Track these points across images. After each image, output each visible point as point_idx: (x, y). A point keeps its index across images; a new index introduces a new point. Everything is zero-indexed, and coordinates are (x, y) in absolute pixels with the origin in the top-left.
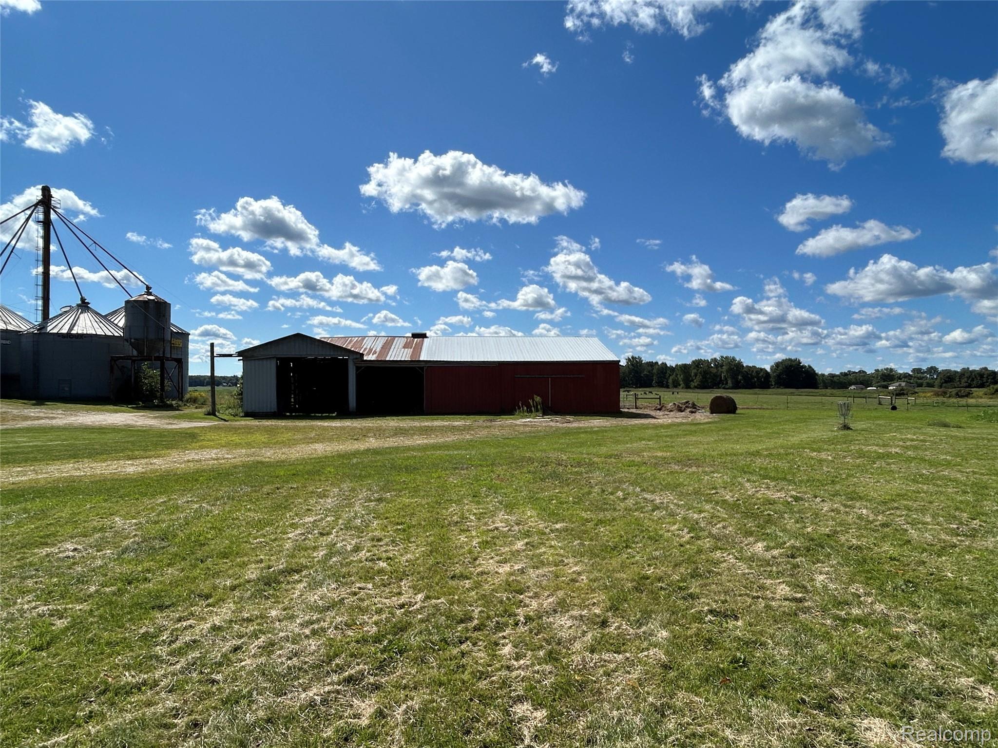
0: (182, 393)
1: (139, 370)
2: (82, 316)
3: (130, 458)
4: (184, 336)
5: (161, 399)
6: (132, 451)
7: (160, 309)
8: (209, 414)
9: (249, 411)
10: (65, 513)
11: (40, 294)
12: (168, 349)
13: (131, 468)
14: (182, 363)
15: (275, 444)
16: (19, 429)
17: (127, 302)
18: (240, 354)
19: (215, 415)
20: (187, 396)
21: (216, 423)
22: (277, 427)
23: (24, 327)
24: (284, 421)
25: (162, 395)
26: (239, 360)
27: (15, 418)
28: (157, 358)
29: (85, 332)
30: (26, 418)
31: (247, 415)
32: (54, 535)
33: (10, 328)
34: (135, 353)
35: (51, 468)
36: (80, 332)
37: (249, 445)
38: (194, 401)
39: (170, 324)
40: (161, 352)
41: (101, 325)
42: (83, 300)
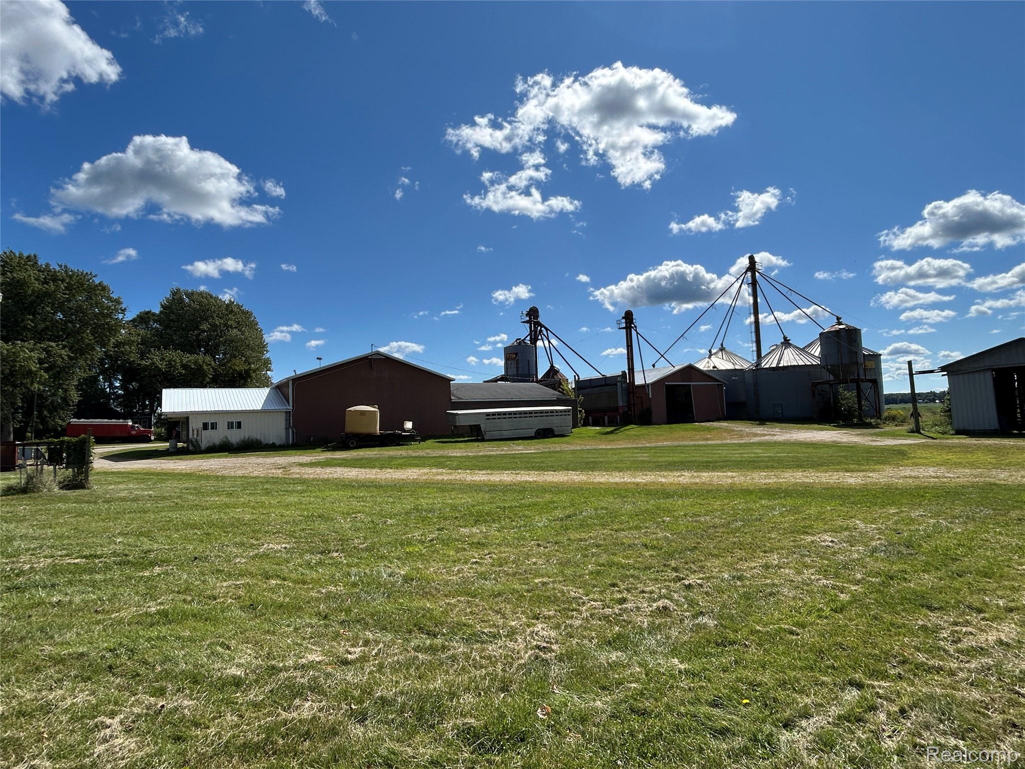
0: (880, 412)
1: (836, 394)
2: (786, 351)
3: (847, 471)
4: (876, 357)
5: (860, 417)
6: (847, 464)
7: (851, 336)
8: (912, 432)
9: (961, 428)
10: (813, 511)
11: (754, 339)
12: (862, 372)
13: (852, 479)
14: (876, 383)
15: (1007, 465)
16: (753, 443)
17: (821, 334)
18: (943, 369)
19: (920, 433)
20: (885, 414)
21: (923, 441)
22: (1004, 447)
23: (745, 366)
24: (1011, 440)
25: (860, 414)
26: (943, 375)
27: (748, 435)
28: (853, 381)
29: (789, 364)
30: (756, 435)
31: (959, 432)
32: (811, 527)
33: (737, 367)
34: (832, 377)
35: (787, 475)
36: (785, 365)
37: (972, 465)
38: (893, 419)
39: (861, 348)
40: (856, 375)
41: (801, 356)
42: (785, 338)
